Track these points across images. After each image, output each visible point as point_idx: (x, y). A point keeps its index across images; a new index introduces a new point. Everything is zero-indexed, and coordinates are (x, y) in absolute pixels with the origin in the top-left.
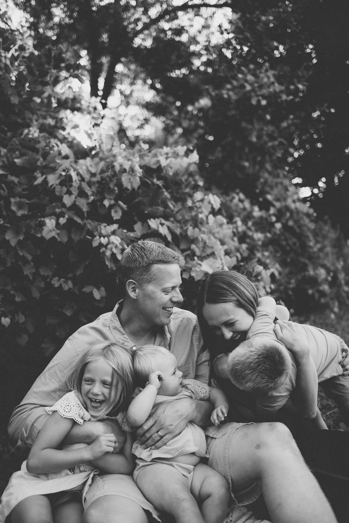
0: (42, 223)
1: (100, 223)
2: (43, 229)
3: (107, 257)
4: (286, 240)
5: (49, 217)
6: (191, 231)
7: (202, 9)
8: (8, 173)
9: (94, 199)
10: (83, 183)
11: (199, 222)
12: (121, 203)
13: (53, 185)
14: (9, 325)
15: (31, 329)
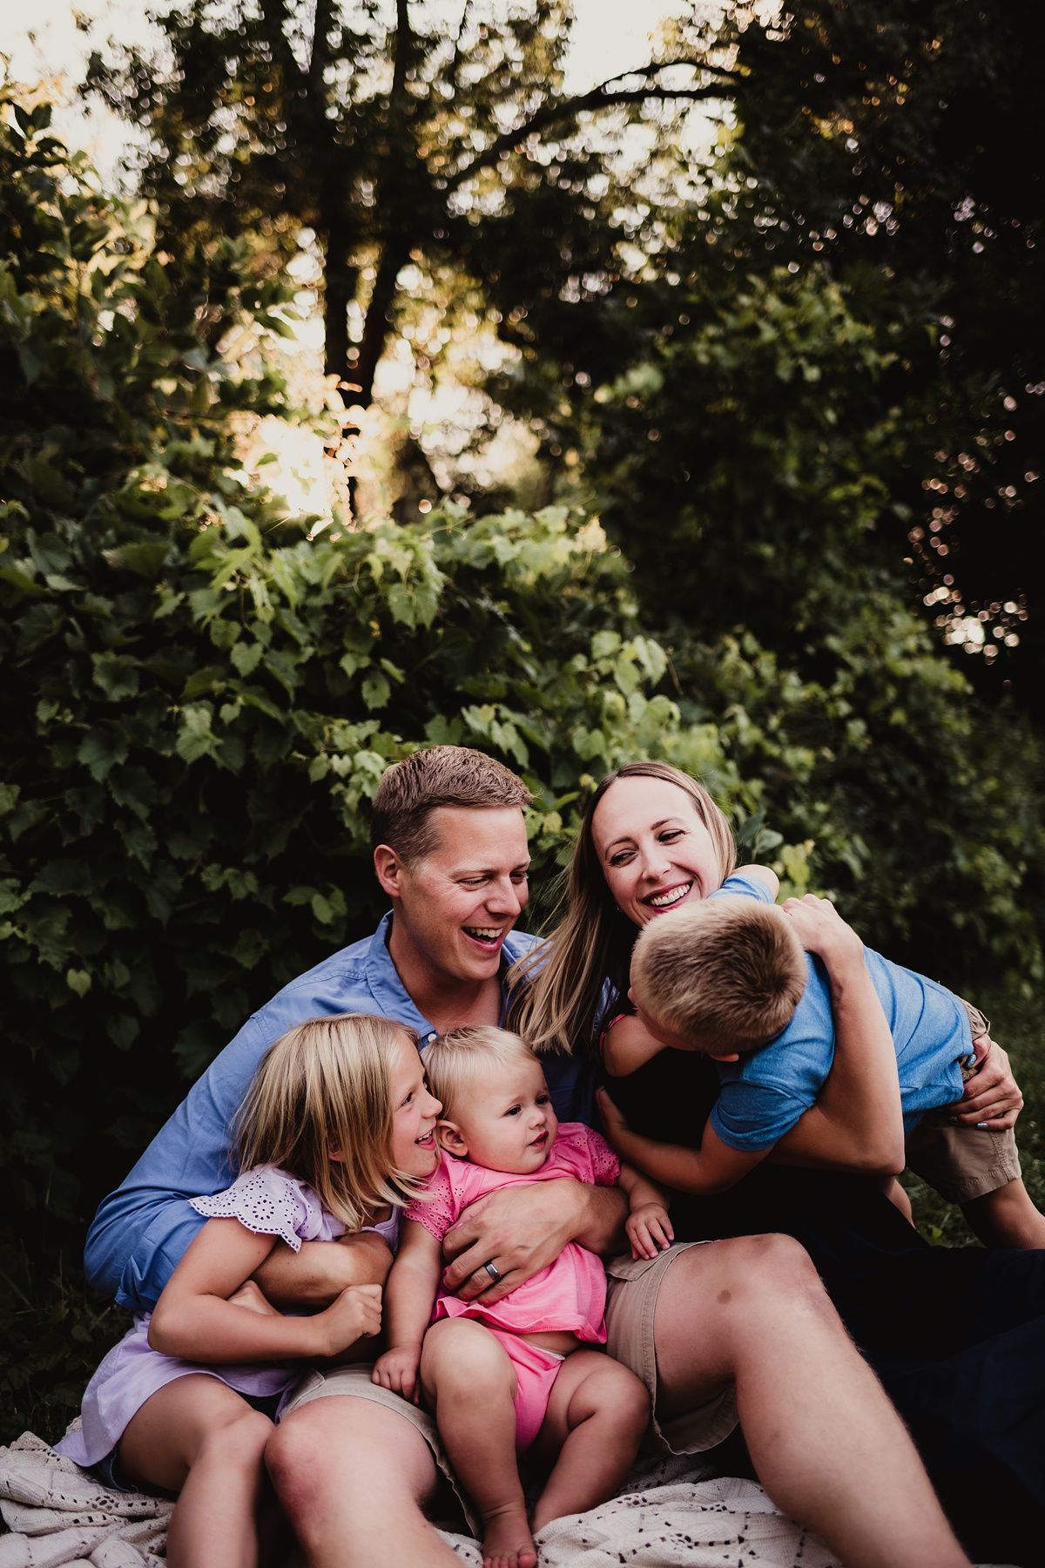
0: (174, 718)
1: (330, 718)
2: (178, 736)
3: (348, 809)
4: (886, 768)
5: (195, 703)
6: (583, 739)
7: (650, 102)
8: (87, 588)
9: (315, 653)
10: (284, 611)
11: (604, 714)
12: (387, 664)
13: (204, 618)
14: (89, 994)
15: (147, 1004)
